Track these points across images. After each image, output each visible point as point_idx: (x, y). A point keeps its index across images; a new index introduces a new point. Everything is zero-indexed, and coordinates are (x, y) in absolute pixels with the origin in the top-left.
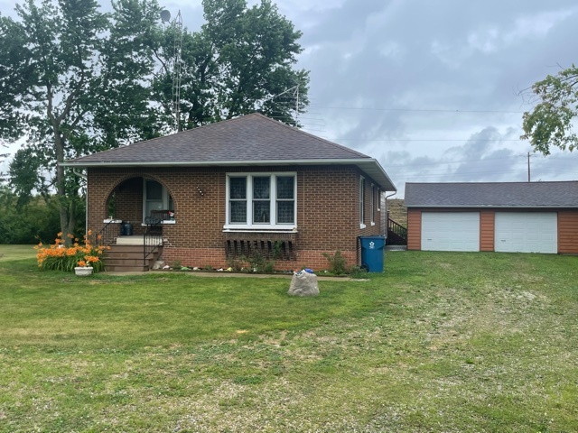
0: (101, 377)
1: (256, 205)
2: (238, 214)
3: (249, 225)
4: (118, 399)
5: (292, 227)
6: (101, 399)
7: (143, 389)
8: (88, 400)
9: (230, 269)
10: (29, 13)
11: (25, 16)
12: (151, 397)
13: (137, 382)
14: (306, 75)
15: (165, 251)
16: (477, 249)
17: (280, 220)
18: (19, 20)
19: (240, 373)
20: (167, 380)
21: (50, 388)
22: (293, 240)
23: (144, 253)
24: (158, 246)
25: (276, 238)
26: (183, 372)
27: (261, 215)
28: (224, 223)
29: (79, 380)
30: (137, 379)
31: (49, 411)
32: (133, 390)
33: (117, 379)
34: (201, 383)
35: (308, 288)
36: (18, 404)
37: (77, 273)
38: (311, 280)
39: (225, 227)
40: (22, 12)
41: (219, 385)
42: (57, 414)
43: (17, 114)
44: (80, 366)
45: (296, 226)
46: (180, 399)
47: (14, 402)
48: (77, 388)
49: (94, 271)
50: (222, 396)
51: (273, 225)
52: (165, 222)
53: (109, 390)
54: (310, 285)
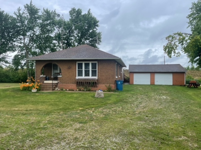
0: (39, 122)
1: (86, 71)
2: (80, 74)
3: (83, 77)
4: (44, 128)
5: (96, 78)
6: (39, 128)
7: (52, 125)
8: (35, 129)
9: (78, 90)
10: (18, 14)
12: (54, 128)
13: (50, 123)
14: (100, 33)
15: (59, 85)
16: (150, 84)
17: (92, 75)
19: (80, 120)
20: (59, 123)
21: (24, 125)
22: (96, 81)
23: (52, 85)
24: (57, 83)
25: (91, 81)
26: (63, 120)
27: (87, 74)
28: (76, 76)
29: (32, 123)
30: (50, 122)
31: (24, 132)
32: (49, 126)
33: (44, 123)
34: (69, 123)
35: (101, 95)
36: (14, 130)
37: (32, 91)
38: (101, 93)
39: (76, 78)
40: (16, 14)
41: (74, 124)
42: (26, 133)
43: (14, 44)
44: (33, 119)
45: (97, 77)
46: (63, 128)
47: (13, 129)
48: (32, 125)
49: (38, 91)
50: (75, 127)
51: (90, 77)
52: (59, 76)
53: (42, 126)
54: (101, 94)
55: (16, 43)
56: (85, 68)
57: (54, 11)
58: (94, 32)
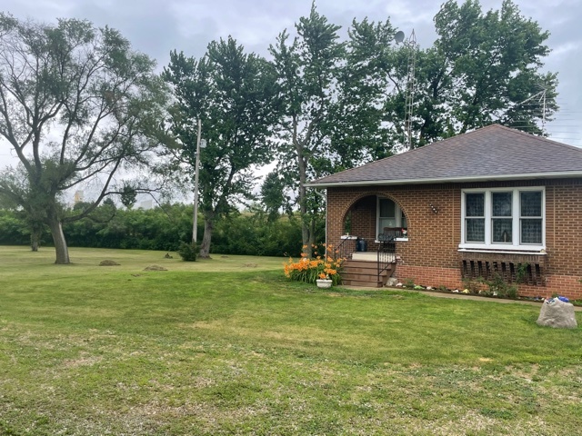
0: (346, 388)
1: (496, 224)
2: (475, 232)
3: (488, 244)
4: (364, 411)
5: (540, 248)
6: (348, 408)
7: (387, 405)
8: (336, 407)
9: (466, 291)
11: (276, 55)
12: (394, 414)
13: (380, 397)
14: (554, 77)
17: (524, 240)
18: (271, 59)
20: (410, 399)
21: (303, 390)
22: (541, 263)
24: (391, 263)
25: (520, 260)
26: (425, 394)
27: (502, 233)
28: (458, 241)
29: (326, 387)
30: (380, 394)
31: (303, 412)
32: (377, 404)
33: (362, 391)
34: (444, 408)
35: (563, 319)
36: (278, 401)
37: (318, 285)
38: (566, 310)
39: (460, 246)
40: (274, 51)
41: (465, 414)
42: (310, 416)
43: (269, 142)
44: (328, 373)
45: (544, 247)
46: (425, 421)
47: (275, 399)
48: (326, 394)
49: (333, 284)
50: (469, 426)
51: (516, 245)
52: (398, 239)
53: (355, 401)
54: (566, 315)
56: (494, 213)
58: (526, 75)
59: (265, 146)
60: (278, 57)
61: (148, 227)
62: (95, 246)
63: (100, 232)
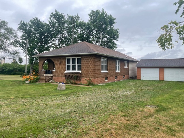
2: (69, 69)
3: (71, 71)
5: (80, 72)
10: (50, 21)
16: (159, 80)
17: (78, 70)
18: (48, 23)
25: (76, 75)
27: (74, 69)
28: (65, 71)
37: (26, 82)
38: (63, 86)
39: (65, 72)
40: (49, 21)
43: (49, 45)
45: (81, 72)
51: (76, 71)
55: (50, 44)
56: (72, 63)
57: (76, 15)
59: (48, 46)
60: (50, 23)
61: (19, 69)
62: (5, 74)
63: (5, 70)
